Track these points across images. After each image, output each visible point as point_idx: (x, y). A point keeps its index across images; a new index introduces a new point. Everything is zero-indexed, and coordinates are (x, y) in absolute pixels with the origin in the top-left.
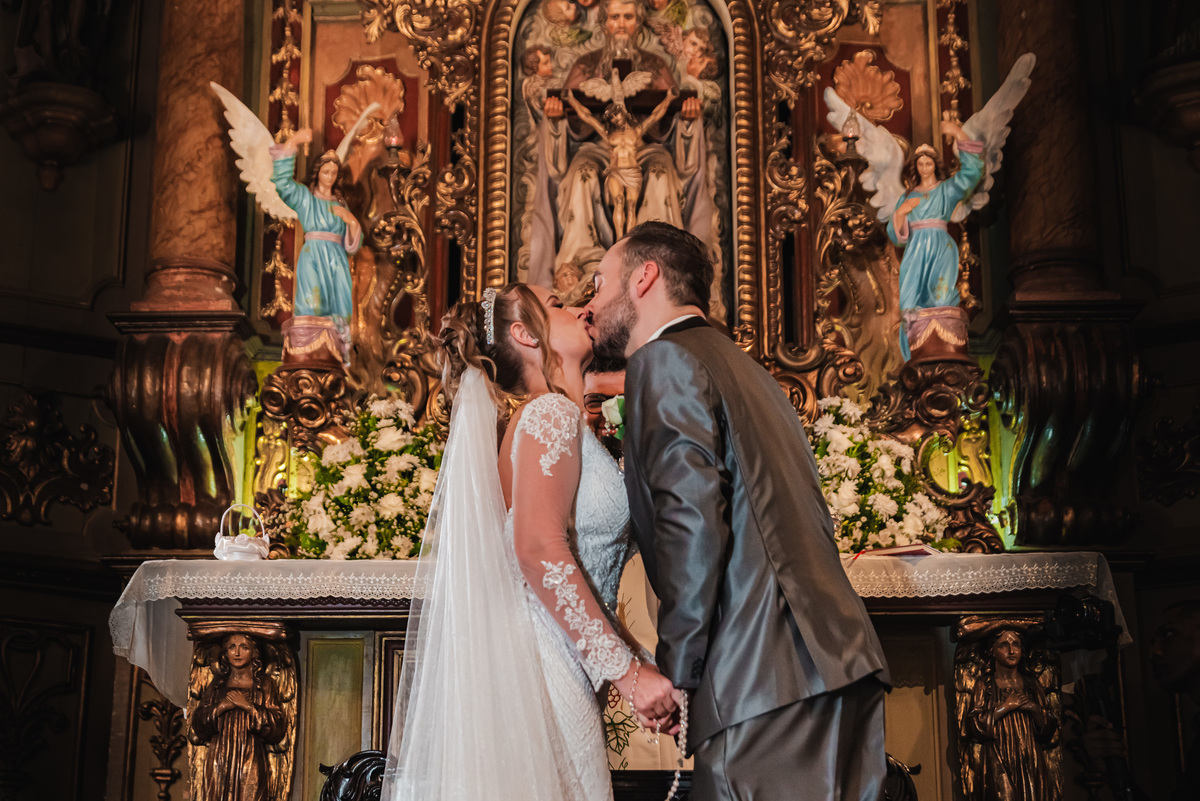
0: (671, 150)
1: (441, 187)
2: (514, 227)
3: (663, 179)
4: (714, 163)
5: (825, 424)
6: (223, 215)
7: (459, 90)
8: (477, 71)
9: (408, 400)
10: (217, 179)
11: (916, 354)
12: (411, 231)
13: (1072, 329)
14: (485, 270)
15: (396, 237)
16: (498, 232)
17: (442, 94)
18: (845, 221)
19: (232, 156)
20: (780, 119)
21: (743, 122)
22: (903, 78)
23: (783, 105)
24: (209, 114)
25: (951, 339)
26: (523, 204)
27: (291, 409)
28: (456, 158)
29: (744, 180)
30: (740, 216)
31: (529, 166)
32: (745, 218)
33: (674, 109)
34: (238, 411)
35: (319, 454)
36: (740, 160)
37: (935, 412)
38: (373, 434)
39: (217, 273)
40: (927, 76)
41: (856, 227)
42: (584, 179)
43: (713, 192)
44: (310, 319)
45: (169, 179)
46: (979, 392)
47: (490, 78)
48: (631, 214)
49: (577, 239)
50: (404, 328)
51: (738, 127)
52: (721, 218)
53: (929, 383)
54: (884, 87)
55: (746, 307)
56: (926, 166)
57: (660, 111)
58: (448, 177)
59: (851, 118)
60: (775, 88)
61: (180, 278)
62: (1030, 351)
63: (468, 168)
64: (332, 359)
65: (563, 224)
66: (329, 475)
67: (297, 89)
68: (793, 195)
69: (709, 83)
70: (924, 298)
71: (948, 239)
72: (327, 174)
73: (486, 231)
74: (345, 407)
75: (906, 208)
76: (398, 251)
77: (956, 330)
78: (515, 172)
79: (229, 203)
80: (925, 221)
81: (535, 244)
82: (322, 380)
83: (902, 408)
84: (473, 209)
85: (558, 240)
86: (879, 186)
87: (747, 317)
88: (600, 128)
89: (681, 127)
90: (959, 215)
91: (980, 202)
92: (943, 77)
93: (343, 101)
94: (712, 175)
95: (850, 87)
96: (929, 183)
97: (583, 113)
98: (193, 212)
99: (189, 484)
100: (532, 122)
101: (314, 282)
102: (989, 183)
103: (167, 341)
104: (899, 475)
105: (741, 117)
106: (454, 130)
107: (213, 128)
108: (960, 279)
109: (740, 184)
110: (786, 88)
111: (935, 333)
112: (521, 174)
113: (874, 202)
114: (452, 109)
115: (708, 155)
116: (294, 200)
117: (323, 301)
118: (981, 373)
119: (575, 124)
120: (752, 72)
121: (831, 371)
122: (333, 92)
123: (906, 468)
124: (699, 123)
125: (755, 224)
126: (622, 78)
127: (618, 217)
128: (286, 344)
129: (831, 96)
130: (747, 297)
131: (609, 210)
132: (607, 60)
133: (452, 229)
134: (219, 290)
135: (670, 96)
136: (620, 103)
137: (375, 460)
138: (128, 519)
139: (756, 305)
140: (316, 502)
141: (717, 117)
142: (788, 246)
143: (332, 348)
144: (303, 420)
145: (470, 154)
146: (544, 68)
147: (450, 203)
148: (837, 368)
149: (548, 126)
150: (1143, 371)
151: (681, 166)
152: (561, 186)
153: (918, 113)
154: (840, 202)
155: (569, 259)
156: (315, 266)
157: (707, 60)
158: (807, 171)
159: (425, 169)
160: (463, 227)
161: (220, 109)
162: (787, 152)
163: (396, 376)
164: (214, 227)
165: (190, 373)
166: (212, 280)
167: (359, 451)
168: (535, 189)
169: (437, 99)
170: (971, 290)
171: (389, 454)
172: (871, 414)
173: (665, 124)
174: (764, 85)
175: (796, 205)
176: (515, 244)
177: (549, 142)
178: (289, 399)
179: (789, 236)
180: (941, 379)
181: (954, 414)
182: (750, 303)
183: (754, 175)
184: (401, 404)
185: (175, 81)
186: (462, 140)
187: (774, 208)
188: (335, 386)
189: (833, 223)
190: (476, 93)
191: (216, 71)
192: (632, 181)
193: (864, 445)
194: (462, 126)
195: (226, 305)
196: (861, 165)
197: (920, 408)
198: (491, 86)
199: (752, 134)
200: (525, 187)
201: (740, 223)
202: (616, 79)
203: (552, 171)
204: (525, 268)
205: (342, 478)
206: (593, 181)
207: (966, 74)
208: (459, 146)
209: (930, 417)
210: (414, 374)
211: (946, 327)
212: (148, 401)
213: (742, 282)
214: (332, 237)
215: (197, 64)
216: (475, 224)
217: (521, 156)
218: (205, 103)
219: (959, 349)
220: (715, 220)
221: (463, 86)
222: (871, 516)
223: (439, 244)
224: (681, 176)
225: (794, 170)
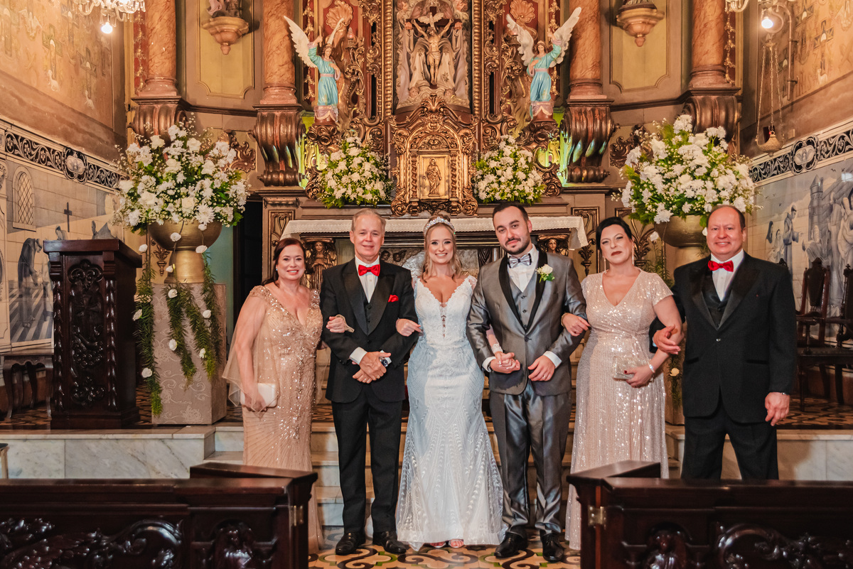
0: (450, 40)
1: (368, 55)
2: (395, 69)
3: (448, 54)
4: (466, 45)
5: (503, 144)
6: (290, 66)
7: (373, 18)
8: (380, 9)
9: (359, 136)
10: (288, 52)
11: (535, 118)
12: (358, 72)
13: (589, 109)
14: (385, 87)
15: (353, 74)
16: (389, 73)
17: (368, 18)
18: (512, 68)
19: (292, 43)
20: (490, 29)
21: (477, 31)
22: (536, 5)
23: (491, 23)
24: (283, 27)
25: (547, 113)
26: (398, 60)
27: (319, 139)
28: (373, 44)
29: (477, 46)
30: (475, 67)
31: (400, 46)
32: (477, 68)
33: (452, 25)
34: (300, 139)
35: (329, 155)
36: (475, 45)
37: (540, 139)
38: (348, 149)
39: (290, 88)
40: (544, 5)
41: (516, 70)
42: (420, 55)
43: (465, 56)
44: (324, 106)
45: (271, 53)
46: (556, 132)
47: (385, 13)
48: (436, 70)
49: (417, 77)
50: (355, 104)
51: (475, 32)
52: (468, 66)
53: (539, 129)
54: (529, 9)
55: (477, 101)
56: (541, 48)
57: (447, 28)
58: (371, 51)
59: (516, 27)
60: (488, 16)
61: (276, 91)
62: (574, 119)
63: (378, 48)
64: (332, 121)
65: (412, 70)
66: (334, 165)
67: (312, 10)
68: (495, 58)
69: (465, 13)
70: (538, 97)
71: (548, 75)
72: (328, 51)
73: (385, 73)
74: (337, 138)
75: (534, 64)
76: (353, 79)
77: (549, 110)
78: (395, 49)
79: (292, 61)
80: (540, 69)
81: (403, 77)
82: (329, 129)
83: (530, 137)
84: (380, 63)
85: (411, 75)
86: (525, 52)
87: (477, 105)
88: (425, 35)
89: (454, 32)
90: (553, 65)
91: (560, 61)
92: (550, 6)
93: (330, 14)
94: (465, 50)
95: (516, 9)
96: (542, 53)
97: (419, 29)
98: (280, 66)
99: (283, 162)
100: (400, 28)
101: (325, 93)
102: (563, 54)
103: (274, 115)
104: (527, 163)
105: (476, 28)
106: (373, 33)
107: (285, 33)
108: (552, 84)
109: (475, 55)
110: (492, 16)
111: (541, 110)
112: (397, 49)
113: (523, 58)
114: (372, 24)
115: (464, 41)
116: (316, 62)
117: (328, 100)
118: (557, 125)
119: (416, 32)
120: (480, 11)
121: (506, 123)
122: (326, 11)
123: (530, 160)
124: (460, 31)
125: (480, 70)
126: (433, 15)
127: (432, 70)
128: (316, 115)
129: (509, 17)
130: (477, 98)
131: (429, 67)
132: (427, 6)
133: (373, 71)
134: (290, 94)
135: (450, 22)
136: (432, 26)
137: (348, 159)
138: (262, 176)
139: (480, 100)
140: (329, 175)
141: (468, 26)
142: (492, 77)
143: (332, 117)
144: (323, 143)
145: (379, 42)
146: (405, 8)
147: (372, 61)
148: (507, 122)
149: (407, 32)
150: (613, 123)
151: (454, 48)
152: (412, 55)
153: (540, 20)
154: (511, 60)
155: (414, 85)
156: (325, 86)
157: (464, 5)
158: (499, 48)
159: (362, 48)
160: (377, 70)
161: (288, 26)
162: (492, 41)
163: (354, 126)
164: (288, 71)
165: (284, 128)
166: (288, 91)
167: (344, 156)
168: (402, 56)
169: (366, 20)
170: (557, 89)
171: (354, 157)
172: (518, 140)
173: (448, 32)
174: (484, 15)
175: (495, 62)
176: (395, 77)
177: (406, 37)
178: (318, 136)
179: (492, 73)
180: (543, 128)
181: (547, 140)
182: (478, 100)
183: (480, 51)
184: (357, 138)
185: (270, 14)
186: (375, 36)
187: (487, 63)
188: (334, 130)
189: (508, 69)
190: (380, 18)
191: (285, 10)
192: (437, 57)
193: (515, 153)
194: (375, 31)
195: (293, 101)
196: (518, 45)
197: (535, 137)
198: (385, 16)
199: (480, 36)
200: (398, 54)
201: (475, 69)
202: (431, 16)
203: (408, 50)
204: (399, 86)
205: (337, 166)
206: (423, 55)
207: (559, 5)
208: (374, 39)
209: (539, 140)
210: (360, 125)
211: (545, 109)
212: (269, 138)
213: (475, 92)
214: (330, 75)
215: (278, 7)
216: (381, 69)
217: (397, 42)
218: (282, 23)
219: (551, 117)
220: (466, 68)
221: (375, 16)
222: (516, 179)
223: (368, 76)
224: (454, 51)
225: (494, 49)
